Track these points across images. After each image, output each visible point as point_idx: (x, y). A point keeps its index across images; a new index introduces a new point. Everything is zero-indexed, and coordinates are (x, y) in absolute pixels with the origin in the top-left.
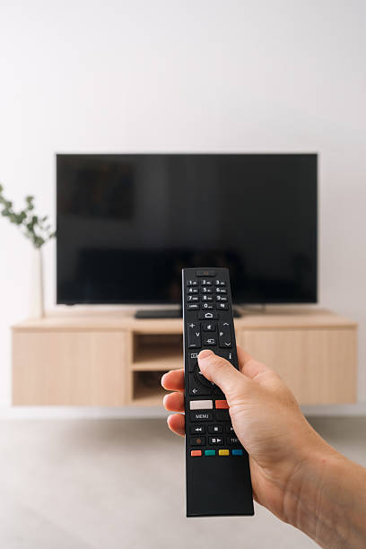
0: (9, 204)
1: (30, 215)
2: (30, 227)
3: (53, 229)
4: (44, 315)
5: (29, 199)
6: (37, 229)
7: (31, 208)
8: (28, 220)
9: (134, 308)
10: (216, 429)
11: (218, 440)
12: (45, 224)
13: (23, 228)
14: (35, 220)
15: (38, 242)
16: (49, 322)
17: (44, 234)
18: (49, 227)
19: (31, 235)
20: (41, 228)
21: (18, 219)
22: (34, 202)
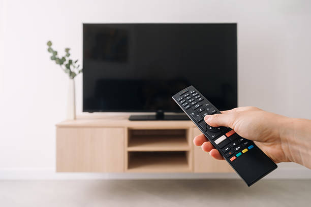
0: (56, 53)
1: (67, 59)
2: (68, 67)
3: (81, 68)
4: (75, 118)
5: (67, 50)
6: (71, 67)
7: (68, 55)
8: (67, 62)
9: (129, 114)
10: (234, 144)
11: (239, 148)
12: (76, 65)
13: (64, 66)
14: (70, 62)
15: (72, 75)
16: (79, 122)
17: (76, 71)
18: (79, 66)
19: (68, 71)
20: (74, 67)
21: (61, 62)
22: (70, 52)
